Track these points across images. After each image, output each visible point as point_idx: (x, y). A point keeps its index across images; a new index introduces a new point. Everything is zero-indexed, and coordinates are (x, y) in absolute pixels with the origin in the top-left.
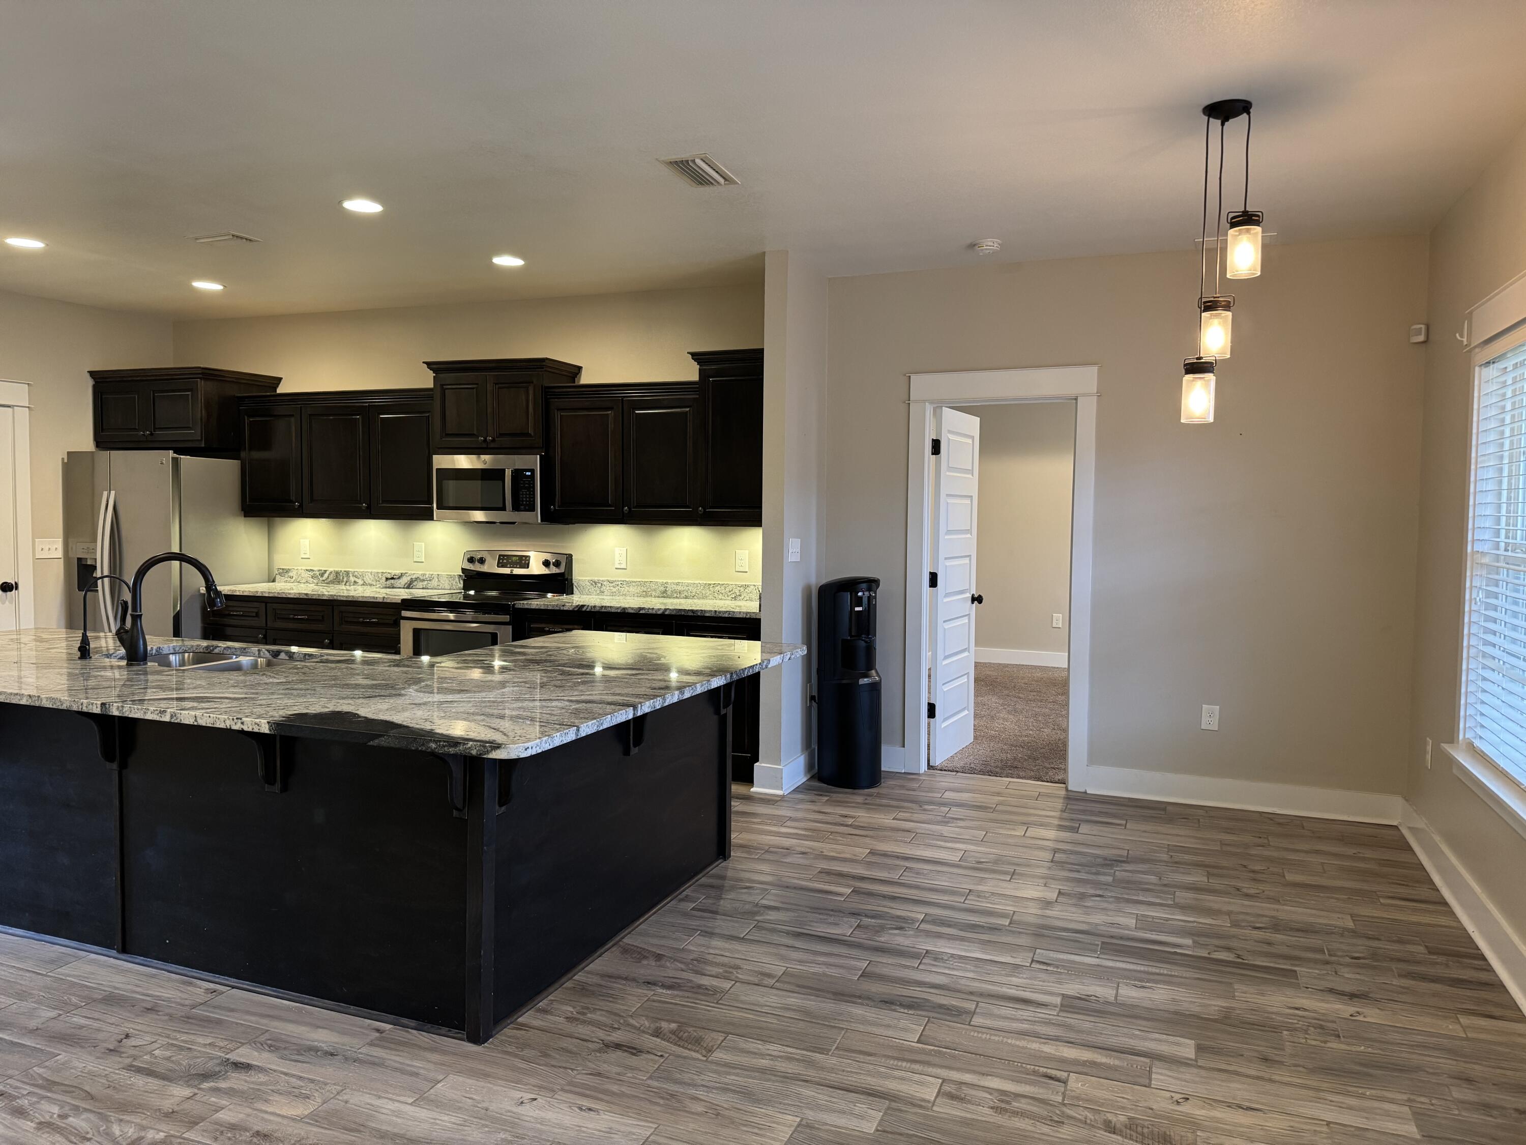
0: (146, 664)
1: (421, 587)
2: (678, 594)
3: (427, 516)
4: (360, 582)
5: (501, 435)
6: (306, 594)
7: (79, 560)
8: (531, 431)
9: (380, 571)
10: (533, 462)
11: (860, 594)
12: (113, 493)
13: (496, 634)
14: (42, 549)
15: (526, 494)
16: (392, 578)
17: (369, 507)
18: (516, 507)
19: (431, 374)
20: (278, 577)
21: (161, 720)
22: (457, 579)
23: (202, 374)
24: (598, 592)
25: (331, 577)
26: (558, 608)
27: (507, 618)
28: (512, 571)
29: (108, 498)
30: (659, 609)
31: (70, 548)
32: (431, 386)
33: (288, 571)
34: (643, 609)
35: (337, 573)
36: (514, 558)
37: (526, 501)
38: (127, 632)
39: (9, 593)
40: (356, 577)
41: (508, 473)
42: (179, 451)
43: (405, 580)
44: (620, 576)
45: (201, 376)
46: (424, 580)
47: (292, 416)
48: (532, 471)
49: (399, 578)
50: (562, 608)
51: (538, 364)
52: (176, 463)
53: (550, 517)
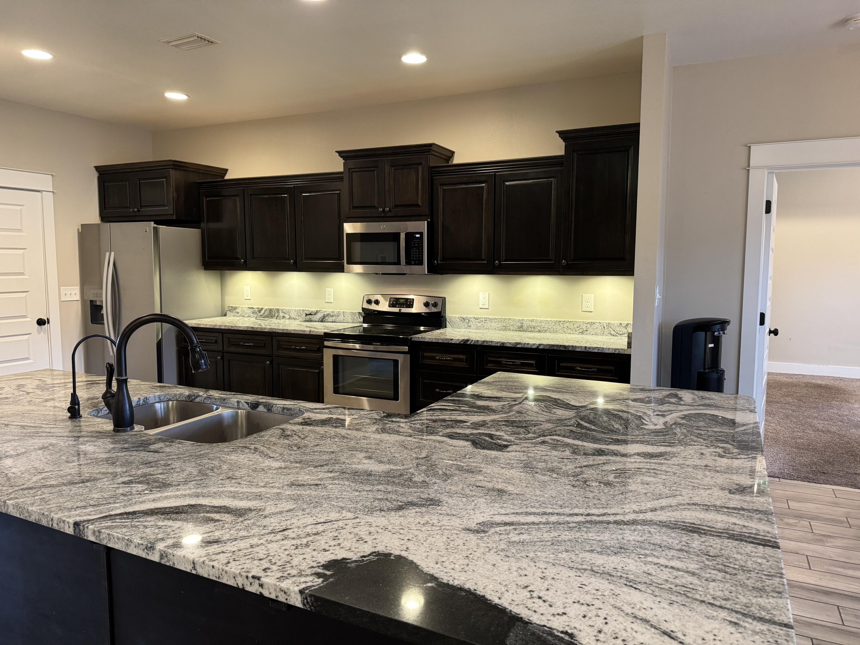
0: (133, 428)
1: (331, 321)
2: (532, 329)
3: (340, 269)
4: (287, 316)
5: (396, 206)
6: (252, 328)
7: (91, 301)
8: (420, 203)
9: (301, 309)
10: (422, 226)
11: (716, 334)
12: (113, 253)
13: (397, 361)
14: (66, 294)
15: (416, 252)
16: (310, 314)
17: (295, 263)
18: (408, 263)
19: (342, 161)
20: (228, 313)
21: (148, 558)
22: (357, 315)
23: (173, 165)
24: (466, 326)
25: (266, 313)
26: (447, 342)
27: (406, 349)
28: (400, 310)
29: (109, 257)
30: (534, 344)
31: (85, 292)
32: (342, 170)
33: (235, 308)
34: (519, 343)
35: (271, 310)
36: (401, 300)
37: (416, 257)
38: (113, 396)
39: (43, 326)
40: (284, 313)
41: (403, 236)
42: (157, 222)
43: (319, 316)
44: (483, 315)
45: (172, 167)
46: (333, 316)
47: (238, 195)
48: (421, 234)
49: (315, 314)
50: (450, 342)
51: (427, 148)
52: (156, 231)
53: (434, 270)
